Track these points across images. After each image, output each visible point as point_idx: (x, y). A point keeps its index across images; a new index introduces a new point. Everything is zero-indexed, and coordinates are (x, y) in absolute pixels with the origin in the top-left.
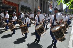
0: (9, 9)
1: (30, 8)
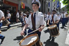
0: (9, 9)
1: (29, 7)
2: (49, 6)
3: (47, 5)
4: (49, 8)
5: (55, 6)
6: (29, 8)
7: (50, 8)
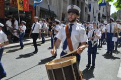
1: (53, 12)
2: (90, 11)
3: (86, 8)
4: (89, 13)
5: (100, 9)
6: (55, 13)
7: (91, 13)
